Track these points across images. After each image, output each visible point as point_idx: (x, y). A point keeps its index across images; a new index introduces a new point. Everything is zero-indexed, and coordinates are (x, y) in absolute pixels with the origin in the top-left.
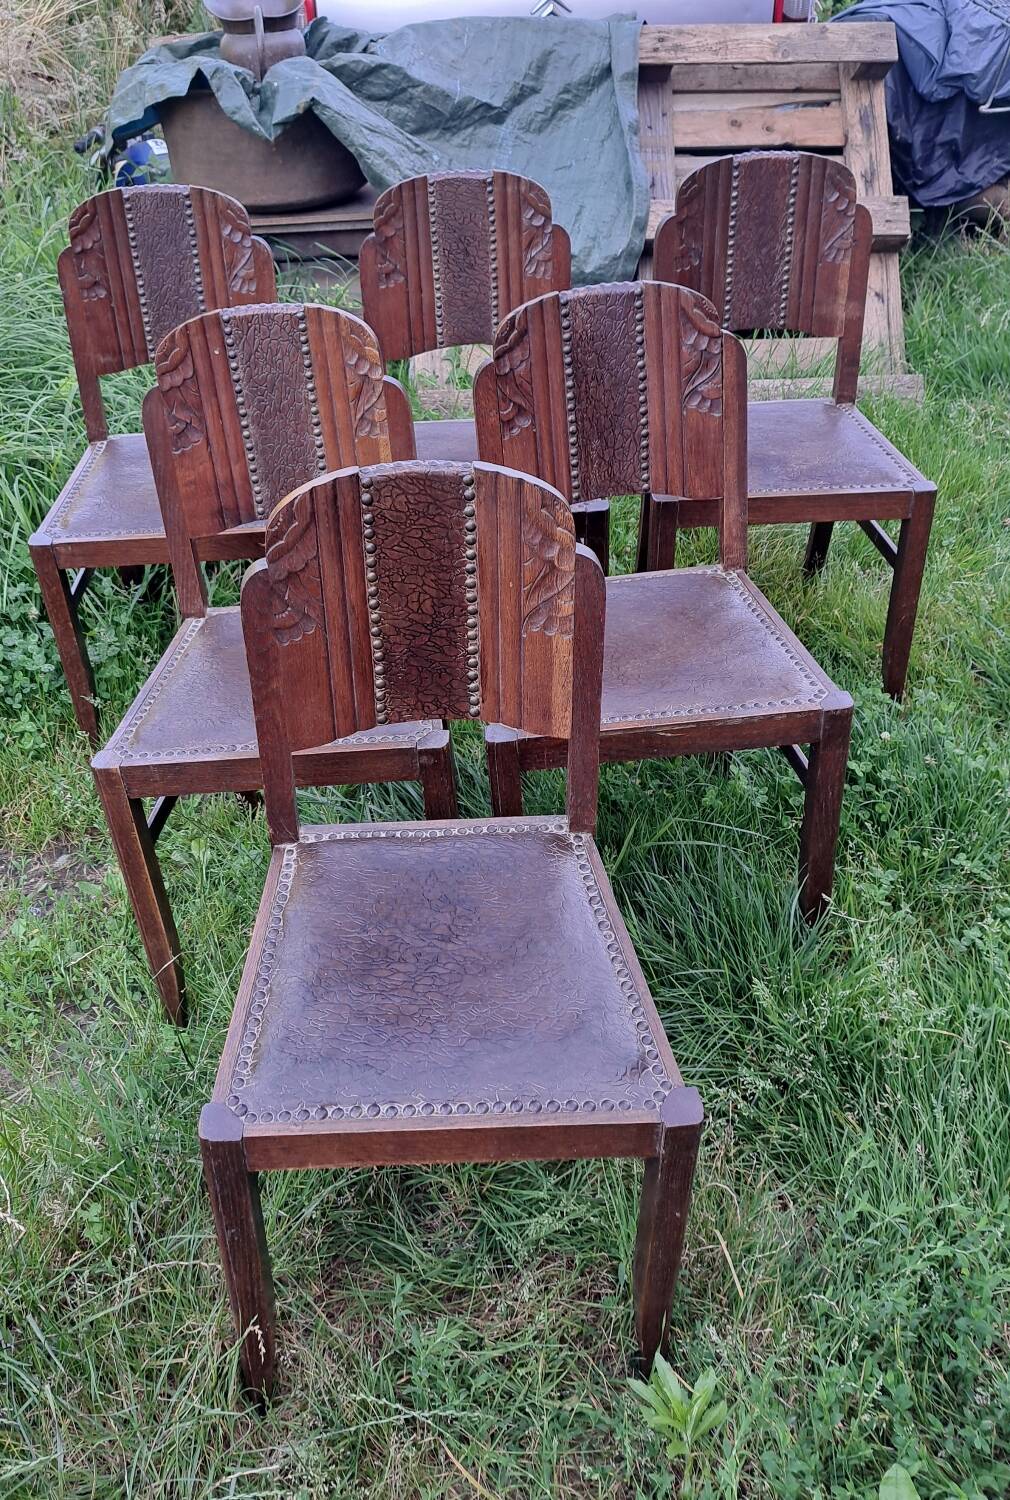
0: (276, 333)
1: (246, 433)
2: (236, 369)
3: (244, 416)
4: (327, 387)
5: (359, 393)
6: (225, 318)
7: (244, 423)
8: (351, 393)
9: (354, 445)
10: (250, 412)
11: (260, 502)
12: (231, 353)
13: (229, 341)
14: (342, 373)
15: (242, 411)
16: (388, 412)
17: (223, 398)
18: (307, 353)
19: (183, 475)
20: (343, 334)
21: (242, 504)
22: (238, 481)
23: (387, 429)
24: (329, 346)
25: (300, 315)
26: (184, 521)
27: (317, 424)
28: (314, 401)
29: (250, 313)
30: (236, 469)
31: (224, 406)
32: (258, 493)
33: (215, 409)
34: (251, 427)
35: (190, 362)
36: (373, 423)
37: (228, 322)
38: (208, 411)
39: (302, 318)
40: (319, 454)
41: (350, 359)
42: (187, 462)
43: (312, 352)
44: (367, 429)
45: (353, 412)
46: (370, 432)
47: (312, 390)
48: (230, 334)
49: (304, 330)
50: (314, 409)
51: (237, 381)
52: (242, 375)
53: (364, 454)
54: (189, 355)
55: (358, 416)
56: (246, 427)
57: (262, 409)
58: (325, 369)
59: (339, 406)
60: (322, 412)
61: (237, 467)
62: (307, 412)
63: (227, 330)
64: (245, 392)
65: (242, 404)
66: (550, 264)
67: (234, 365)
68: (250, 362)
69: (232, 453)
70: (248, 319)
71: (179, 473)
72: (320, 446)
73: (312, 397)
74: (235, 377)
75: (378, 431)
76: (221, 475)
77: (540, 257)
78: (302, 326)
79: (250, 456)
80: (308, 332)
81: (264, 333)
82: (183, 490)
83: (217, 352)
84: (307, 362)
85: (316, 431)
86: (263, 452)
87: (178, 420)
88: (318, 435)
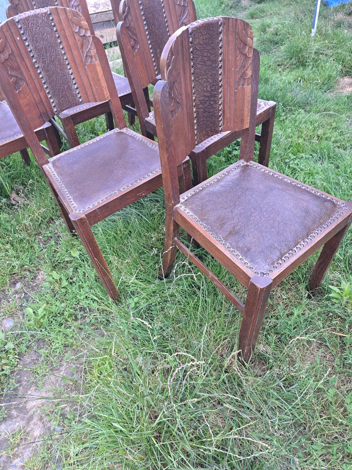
0: (41, 23)
1: (41, 76)
2: (28, 46)
3: (38, 68)
4: (69, 46)
5: (82, 45)
6: (17, 20)
7: (39, 71)
8: (79, 45)
9: (86, 70)
10: (40, 65)
11: (54, 107)
12: (24, 38)
13: (22, 32)
14: (74, 37)
15: (36, 66)
16: (97, 50)
17: (27, 61)
18: (56, 31)
19: (23, 102)
20: (70, 17)
21: (48, 109)
22: (44, 100)
23: (97, 58)
24: (65, 25)
25: (49, 12)
26: (29, 124)
27: (68, 64)
28: (65, 54)
29: (27, 15)
30: (41, 94)
31: (29, 65)
32: (53, 102)
33: (26, 67)
34: (42, 73)
35: (8, 46)
36: (91, 57)
37: (18, 22)
38: (23, 69)
39: (50, 14)
40: (72, 77)
41: (76, 29)
42: (22, 95)
43: (59, 30)
44: (90, 60)
45: (82, 55)
46: (91, 61)
47: (62, 49)
48: (21, 28)
49: (53, 20)
50: (65, 58)
51: (31, 51)
52: (32, 48)
53: (91, 72)
54: (7, 42)
55: (85, 56)
56: (40, 73)
57: (44, 62)
58: (65, 37)
59: (75, 53)
60: (69, 58)
61: (42, 92)
62: (63, 59)
63: (19, 26)
64: (35, 56)
65: (36, 62)
66: (80, 7)
67: (27, 44)
68: (34, 40)
69: (38, 87)
70: (27, 19)
71: (21, 102)
72: (72, 74)
73: (63, 52)
74: (29, 50)
75: (94, 60)
76: (37, 98)
77: (76, 4)
78: (51, 18)
79: (45, 86)
80: (54, 20)
81: (36, 25)
82: (25, 109)
83: (18, 39)
84: (57, 36)
85: (69, 67)
86: (50, 83)
87: (13, 76)
88: (70, 69)
